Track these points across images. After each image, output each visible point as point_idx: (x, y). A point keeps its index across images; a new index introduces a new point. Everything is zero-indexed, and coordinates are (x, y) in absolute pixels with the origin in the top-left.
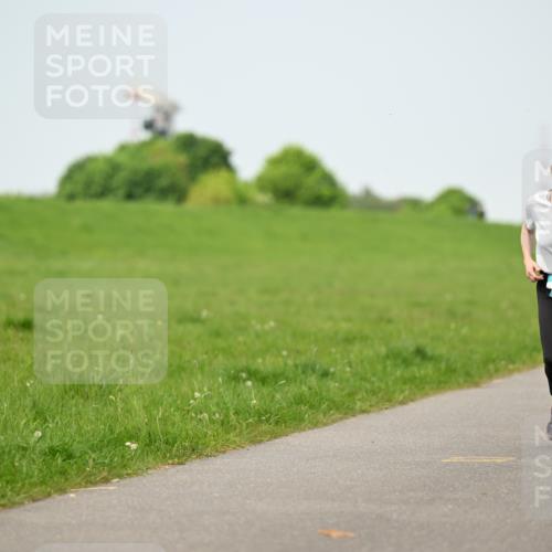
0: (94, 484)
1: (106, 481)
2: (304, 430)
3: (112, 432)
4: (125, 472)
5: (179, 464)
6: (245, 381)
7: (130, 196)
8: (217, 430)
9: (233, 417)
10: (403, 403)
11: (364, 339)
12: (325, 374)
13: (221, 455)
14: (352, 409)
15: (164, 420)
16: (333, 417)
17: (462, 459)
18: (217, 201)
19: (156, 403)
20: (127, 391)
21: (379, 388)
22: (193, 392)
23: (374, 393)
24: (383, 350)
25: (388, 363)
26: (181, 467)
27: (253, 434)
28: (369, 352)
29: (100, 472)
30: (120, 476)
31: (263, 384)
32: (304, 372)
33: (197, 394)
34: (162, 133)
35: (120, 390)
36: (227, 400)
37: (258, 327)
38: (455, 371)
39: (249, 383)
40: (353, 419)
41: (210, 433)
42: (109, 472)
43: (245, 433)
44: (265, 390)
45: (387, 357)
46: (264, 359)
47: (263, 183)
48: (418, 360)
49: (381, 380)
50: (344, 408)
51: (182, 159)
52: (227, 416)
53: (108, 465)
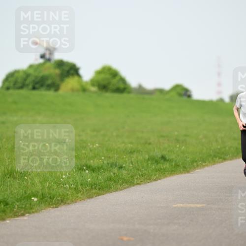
0: (18, 216)
1: (23, 215)
2: (111, 192)
3: (26, 193)
4: (31, 211)
5: (56, 207)
6: (85, 170)
7: (34, 88)
8: (72, 192)
9: (79, 186)
10: (155, 180)
11: (139, 151)
12: (121, 167)
13: (75, 203)
14: (133, 183)
15: (49, 188)
16: (124, 186)
17: (181, 205)
18: (73, 90)
19: (46, 180)
20: (33, 175)
21: (145, 173)
22: (62, 175)
23: (143, 176)
24: (147, 157)
25: (149, 162)
26: (56, 209)
27: (89, 194)
28: (140, 158)
29: (21, 211)
30: (29, 213)
31: (93, 172)
32: (111, 166)
33: (64, 176)
34: (49, 60)
35: (30, 174)
36: (77, 179)
37: (91, 146)
38: (179, 166)
39: (87, 171)
40: (133, 187)
41: (69, 193)
42: (25, 211)
43: (85, 193)
44: (94, 175)
45: (149, 159)
46: (94, 161)
47: (93, 82)
48: (162, 161)
49: (145, 170)
50: (129, 183)
51: (57, 71)
52: (77, 186)
53: (24, 208)
